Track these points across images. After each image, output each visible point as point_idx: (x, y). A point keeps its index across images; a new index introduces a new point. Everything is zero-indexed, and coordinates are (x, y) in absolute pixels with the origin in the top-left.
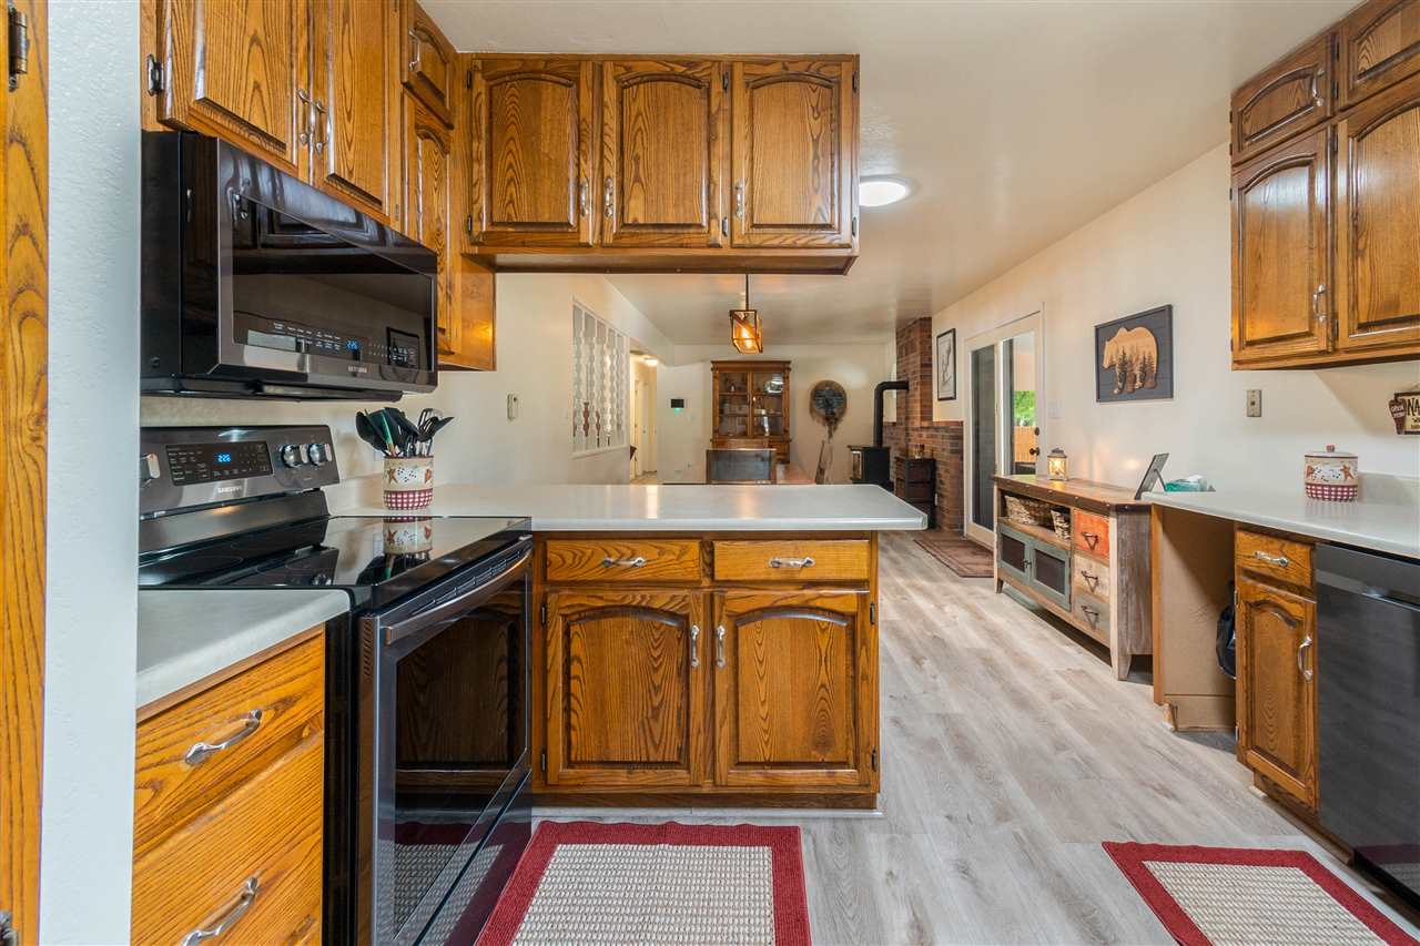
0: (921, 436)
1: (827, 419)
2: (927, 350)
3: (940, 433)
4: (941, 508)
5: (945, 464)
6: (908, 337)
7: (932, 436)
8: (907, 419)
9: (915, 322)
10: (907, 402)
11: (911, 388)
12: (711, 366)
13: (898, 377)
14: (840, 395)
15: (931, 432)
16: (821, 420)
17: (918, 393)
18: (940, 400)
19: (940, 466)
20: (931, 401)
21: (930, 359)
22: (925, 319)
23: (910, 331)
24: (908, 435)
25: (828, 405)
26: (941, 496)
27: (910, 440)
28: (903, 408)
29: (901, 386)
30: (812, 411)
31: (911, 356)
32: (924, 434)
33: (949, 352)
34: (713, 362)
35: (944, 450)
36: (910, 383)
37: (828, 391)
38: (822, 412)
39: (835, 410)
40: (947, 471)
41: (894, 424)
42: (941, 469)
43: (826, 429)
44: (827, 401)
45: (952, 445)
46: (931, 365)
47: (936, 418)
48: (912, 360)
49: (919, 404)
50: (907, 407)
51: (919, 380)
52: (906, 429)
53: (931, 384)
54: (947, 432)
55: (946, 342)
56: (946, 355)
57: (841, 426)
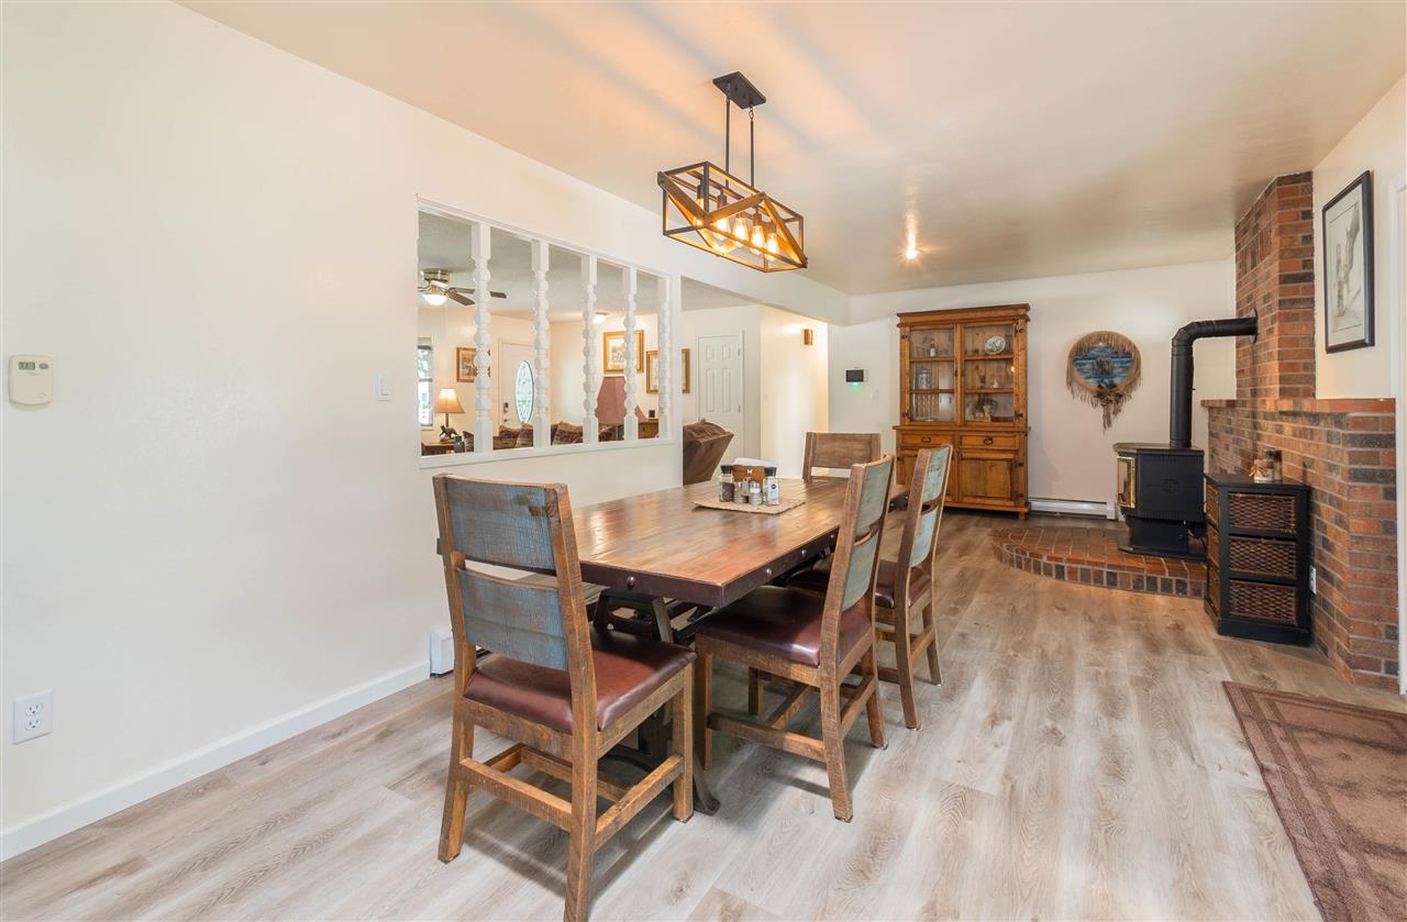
0: (1280, 430)
1: (1100, 395)
2: (1299, 244)
3: (1321, 428)
4: (1325, 604)
5: (1331, 500)
6: (1257, 227)
7: (1302, 433)
8: (1254, 393)
9: (1267, 193)
10: (1255, 361)
11: (1262, 330)
12: (898, 320)
13: (1240, 313)
14: (1128, 355)
15: (1301, 424)
16: (1089, 396)
17: (1274, 339)
18: (1331, 350)
19: (1323, 506)
20: (1312, 354)
21: (1309, 264)
22: (1295, 179)
23: (1258, 215)
24: (1255, 426)
25: (1102, 371)
26: (1323, 573)
27: (1259, 437)
28: (1248, 373)
29: (1243, 327)
30: (1070, 381)
31: (1260, 265)
32: (1288, 426)
33: (1352, 235)
34: (899, 315)
35: (1331, 468)
36: (1260, 321)
37: (1103, 350)
38: (1093, 383)
39: (1117, 381)
40: (1340, 521)
41: (1231, 404)
42: (1325, 513)
43: (1100, 411)
44: (1100, 364)
45: (1353, 458)
46: (1310, 277)
47: (1323, 393)
48: (1263, 272)
49: (1275, 364)
50: (1253, 372)
51: (1276, 311)
52: (1254, 415)
53: (1310, 317)
54: (1338, 423)
55: (1350, 209)
56: (1344, 240)
57: (1128, 406)
